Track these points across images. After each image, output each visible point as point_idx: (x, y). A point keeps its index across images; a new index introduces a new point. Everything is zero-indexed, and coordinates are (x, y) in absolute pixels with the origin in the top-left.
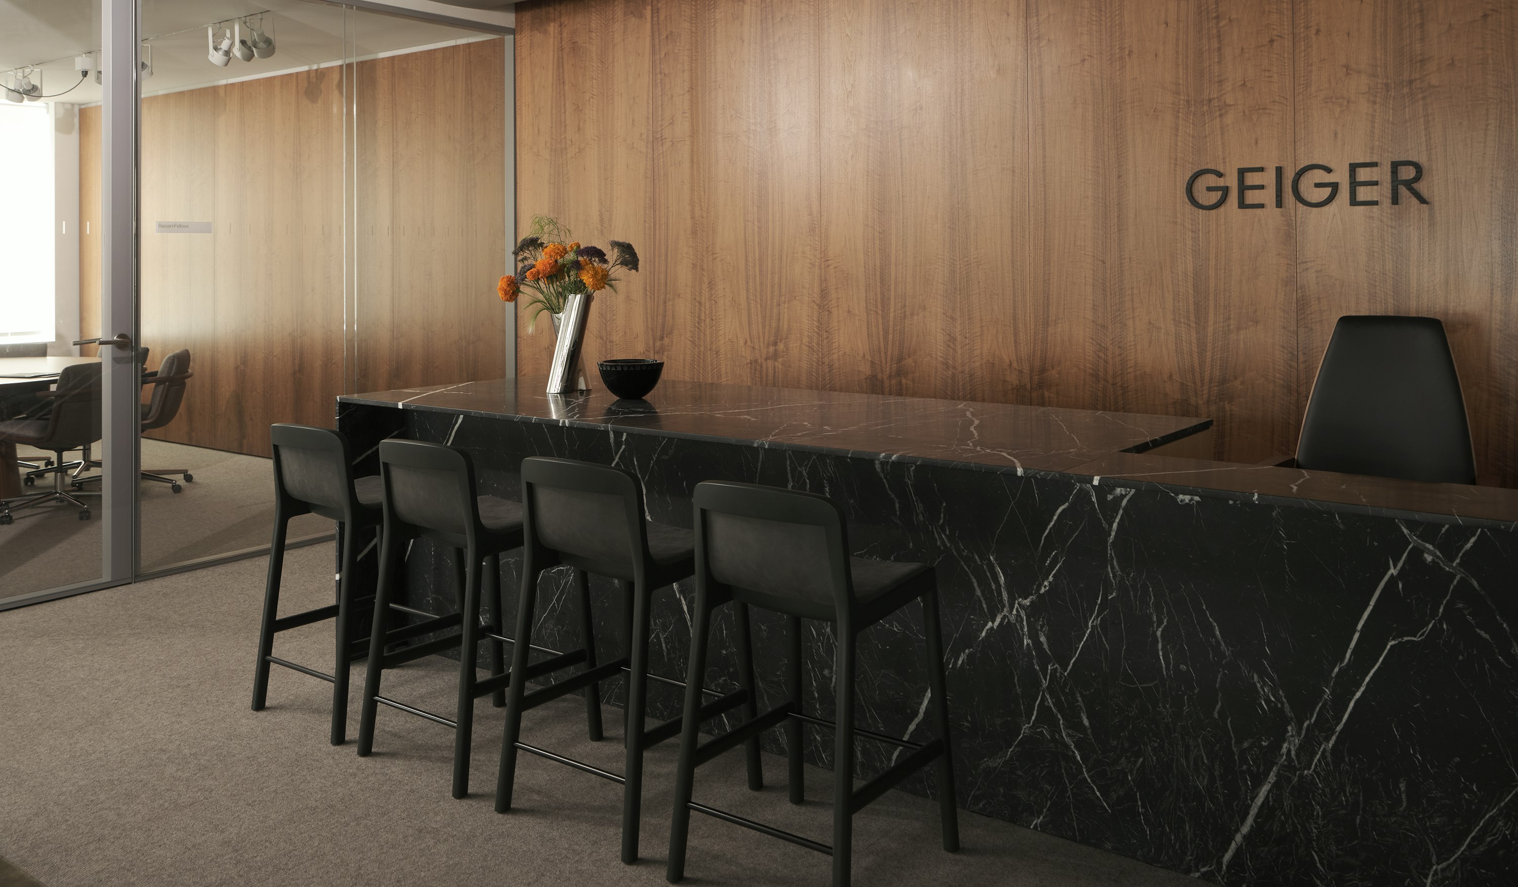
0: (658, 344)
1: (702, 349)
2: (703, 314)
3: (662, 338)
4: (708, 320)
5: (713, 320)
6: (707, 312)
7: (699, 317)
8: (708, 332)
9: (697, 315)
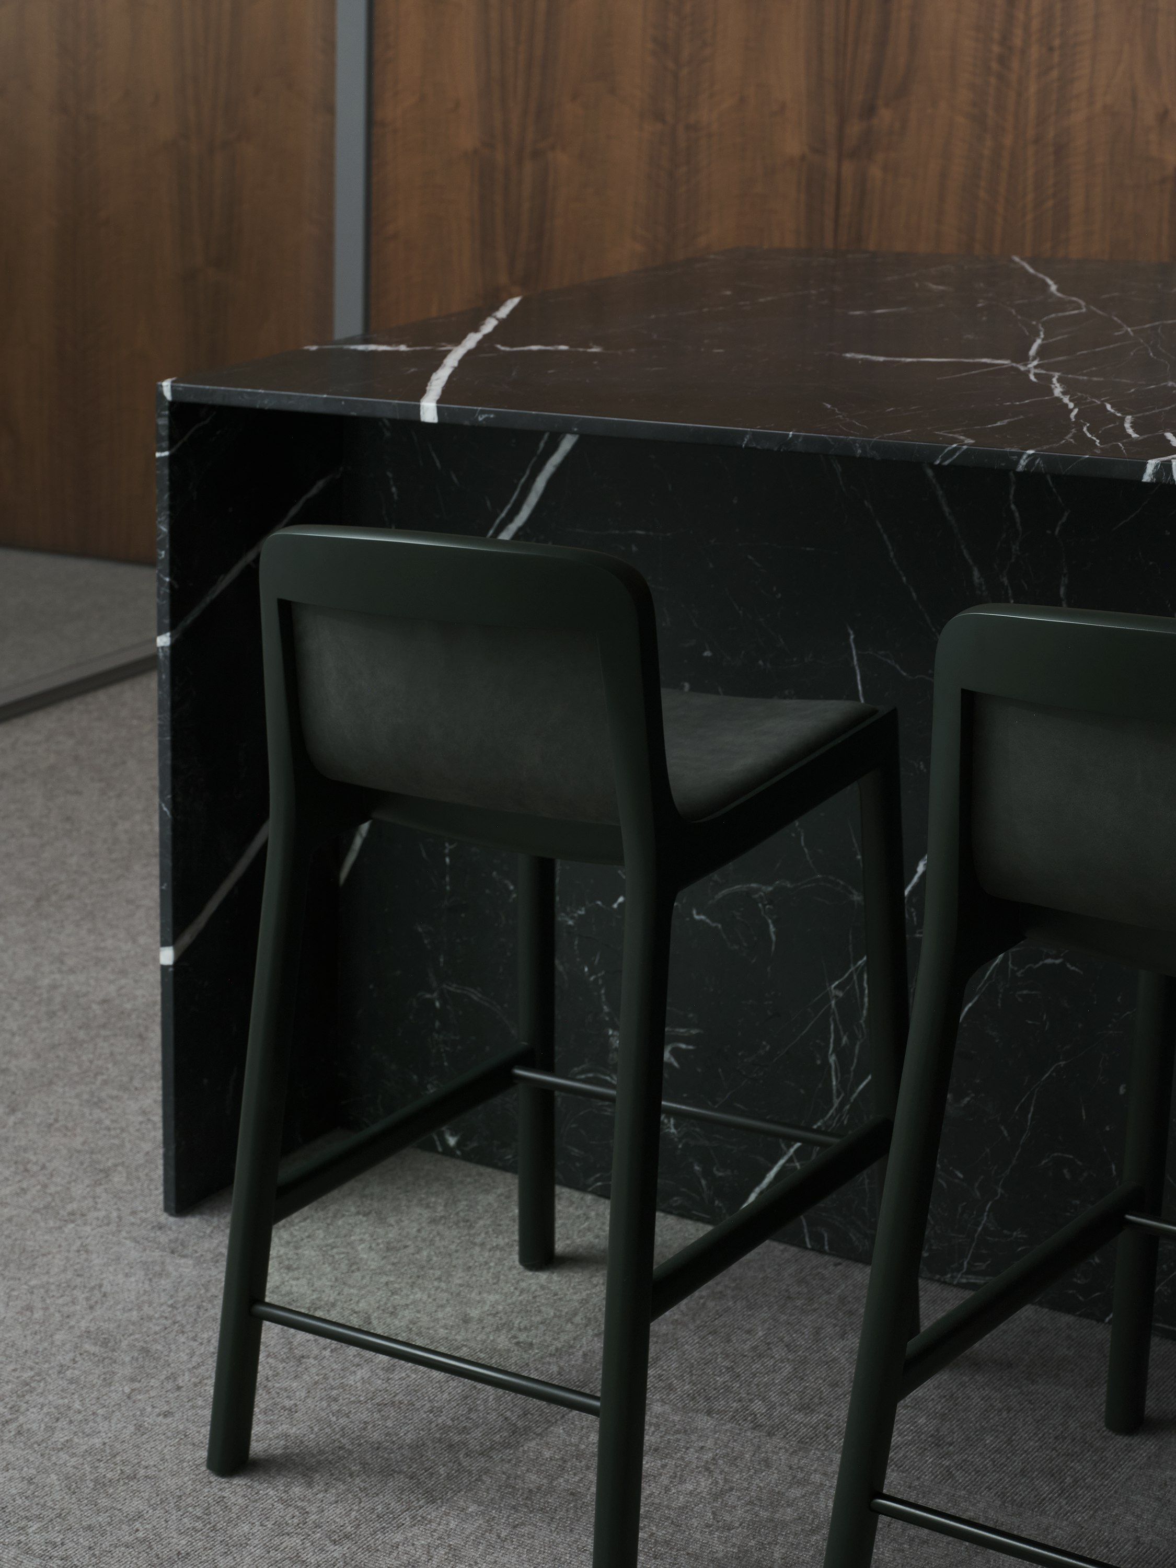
0: (855, 128)
1: (1008, 141)
2: (1018, 32)
3: (869, 111)
4: (1035, 52)
5: (1051, 49)
6: (1035, 24)
7: (1005, 39)
8: (1033, 88)
9: (996, 35)
